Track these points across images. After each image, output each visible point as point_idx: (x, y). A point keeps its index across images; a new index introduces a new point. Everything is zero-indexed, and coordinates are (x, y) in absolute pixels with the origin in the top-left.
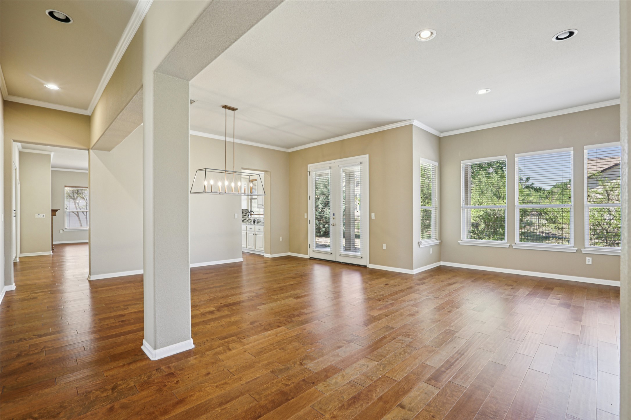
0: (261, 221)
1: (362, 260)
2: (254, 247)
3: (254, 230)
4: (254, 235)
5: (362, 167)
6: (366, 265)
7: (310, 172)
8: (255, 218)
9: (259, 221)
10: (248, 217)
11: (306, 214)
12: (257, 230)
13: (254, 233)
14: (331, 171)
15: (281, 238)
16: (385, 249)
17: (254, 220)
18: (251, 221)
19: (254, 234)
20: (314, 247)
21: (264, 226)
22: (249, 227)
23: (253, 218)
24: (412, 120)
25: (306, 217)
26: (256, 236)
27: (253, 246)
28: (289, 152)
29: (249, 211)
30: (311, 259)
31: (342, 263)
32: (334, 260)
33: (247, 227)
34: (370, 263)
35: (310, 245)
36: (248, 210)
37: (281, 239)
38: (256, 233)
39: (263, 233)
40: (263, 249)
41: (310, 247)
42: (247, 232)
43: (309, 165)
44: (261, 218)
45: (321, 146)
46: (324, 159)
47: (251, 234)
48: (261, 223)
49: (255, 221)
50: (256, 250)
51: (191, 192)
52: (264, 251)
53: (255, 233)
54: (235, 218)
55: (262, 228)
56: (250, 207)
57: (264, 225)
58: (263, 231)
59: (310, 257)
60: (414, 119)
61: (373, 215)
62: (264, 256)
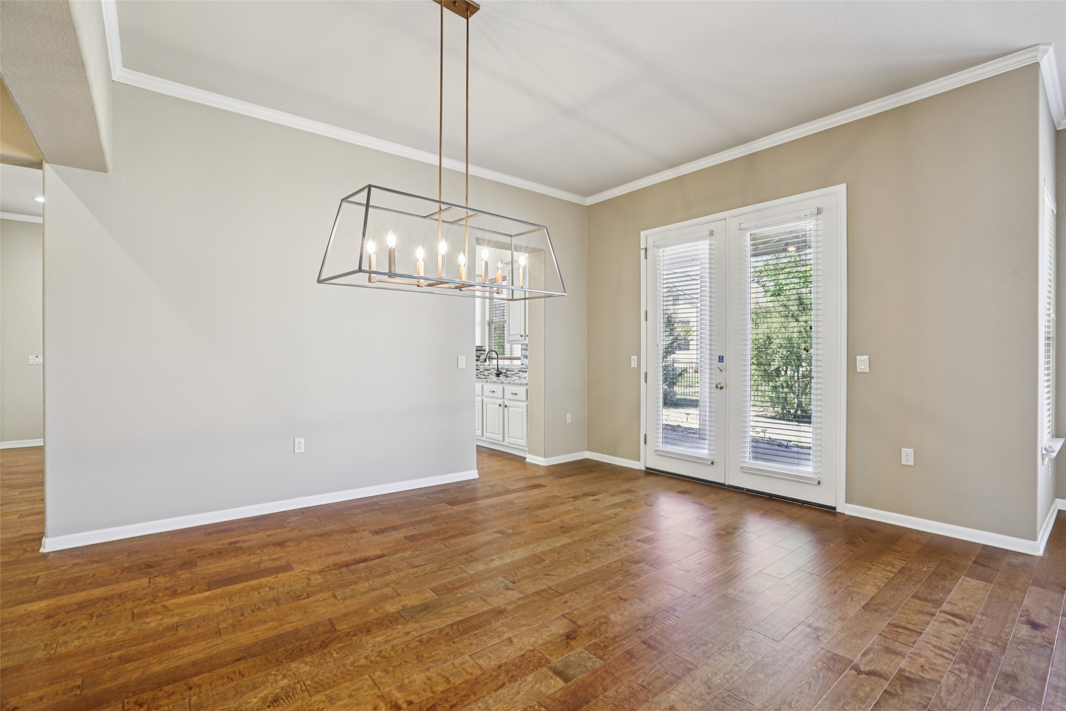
0: (513, 373)
1: (818, 488)
2: (500, 437)
3: (501, 396)
4: (501, 409)
5: (819, 222)
6: (833, 505)
7: (646, 250)
8: (499, 367)
9: (508, 373)
10: (484, 363)
11: (634, 358)
12: (508, 395)
13: (501, 402)
14: (713, 242)
15: (569, 415)
16: (912, 463)
17: (498, 370)
18: (490, 372)
19: (500, 405)
20: (657, 441)
21: (527, 387)
22: (488, 387)
23: (496, 367)
24: (1041, 48)
25: (634, 364)
26: (506, 409)
27: (499, 434)
28: (587, 206)
29: (485, 351)
30: (650, 472)
31: (748, 490)
32: (723, 482)
33: (483, 386)
34: (848, 501)
35: (645, 435)
36: (484, 348)
37: (569, 421)
38: (507, 403)
39: (525, 404)
40: (523, 442)
41: (645, 443)
42: (484, 399)
43: (643, 234)
44: (514, 366)
45: (679, 180)
46: (690, 211)
47: (495, 406)
48: (514, 378)
49: (501, 373)
50: (505, 443)
51: (322, 278)
52: (527, 449)
53: (504, 402)
54: (459, 367)
55: (522, 391)
56: (487, 342)
57: (527, 384)
58: (524, 398)
59: (647, 468)
60: (1049, 44)
61: (863, 363)
62: (526, 460)
